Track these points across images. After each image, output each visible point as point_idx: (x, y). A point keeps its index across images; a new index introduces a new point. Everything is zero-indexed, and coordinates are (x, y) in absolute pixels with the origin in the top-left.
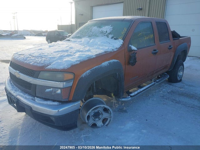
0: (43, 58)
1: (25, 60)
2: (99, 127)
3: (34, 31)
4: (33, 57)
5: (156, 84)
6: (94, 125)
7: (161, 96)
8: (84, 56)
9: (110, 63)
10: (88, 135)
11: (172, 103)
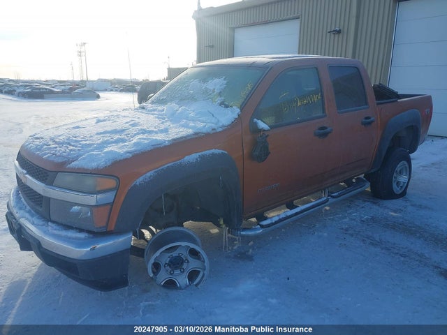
0: (71, 145)
1: (39, 150)
2: (180, 288)
3: (120, 82)
4: (56, 143)
5: (331, 200)
6: (171, 284)
7: (342, 229)
8: (146, 142)
9: (202, 157)
10: (153, 303)
11: (362, 244)
